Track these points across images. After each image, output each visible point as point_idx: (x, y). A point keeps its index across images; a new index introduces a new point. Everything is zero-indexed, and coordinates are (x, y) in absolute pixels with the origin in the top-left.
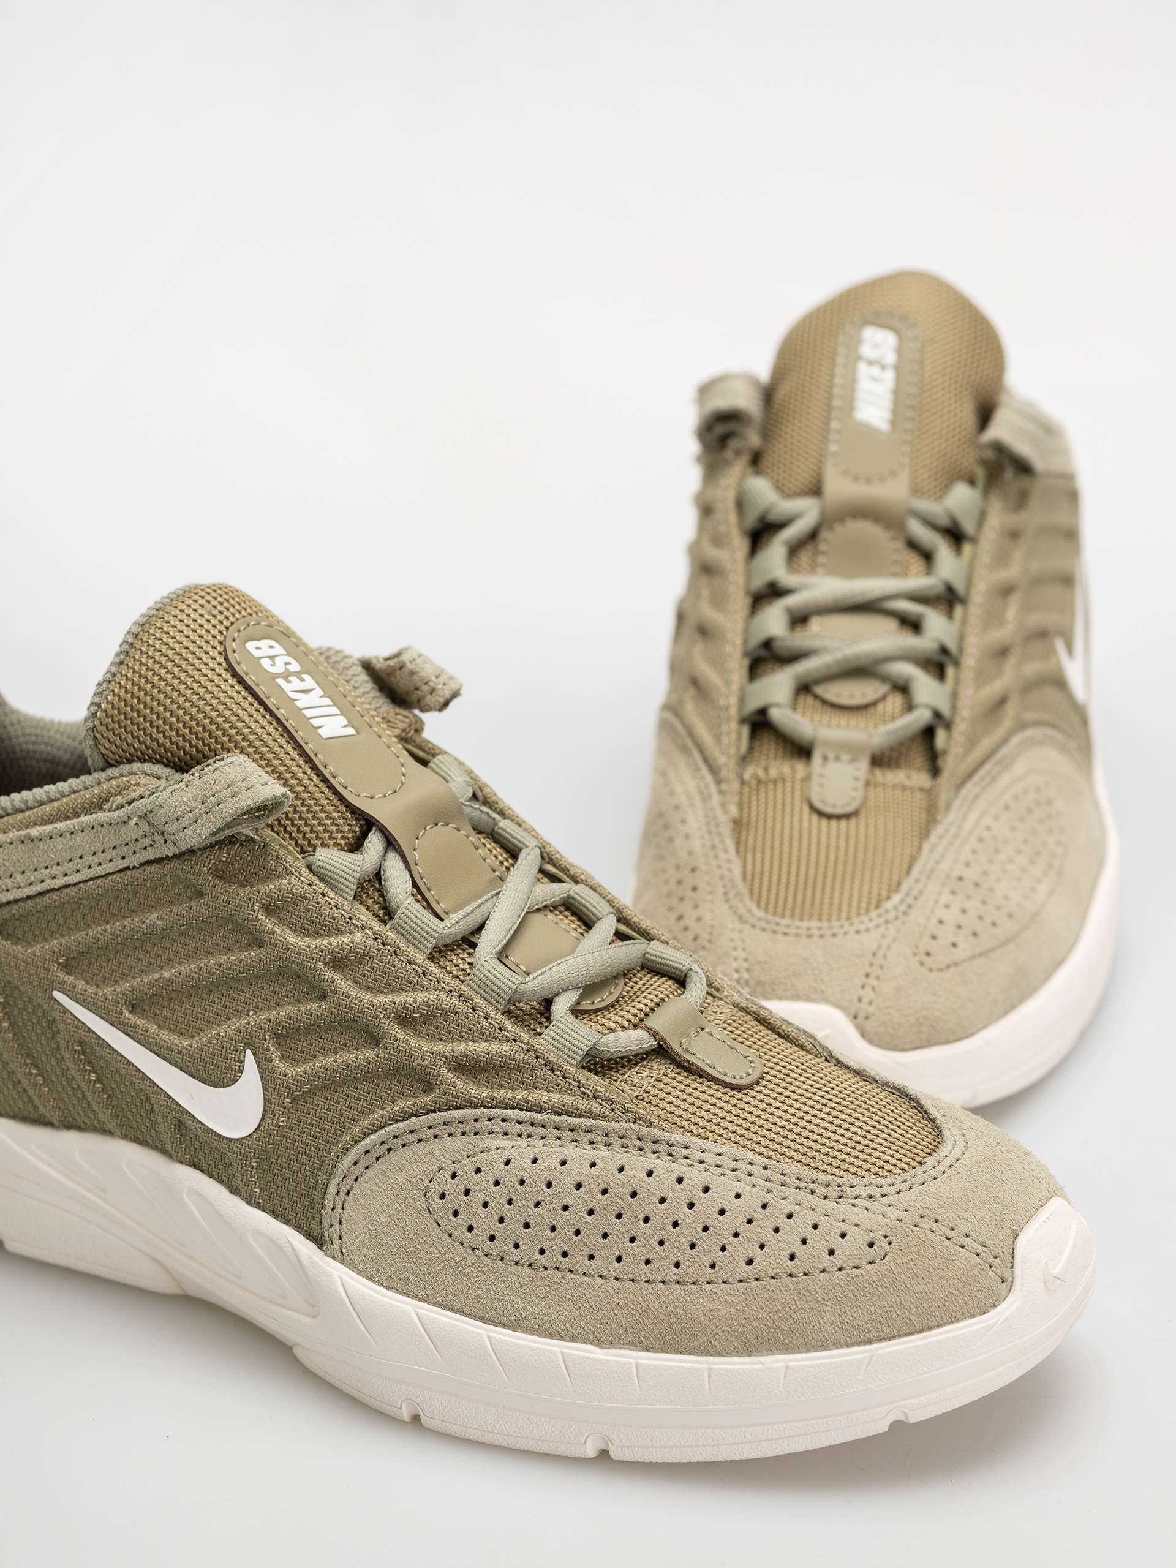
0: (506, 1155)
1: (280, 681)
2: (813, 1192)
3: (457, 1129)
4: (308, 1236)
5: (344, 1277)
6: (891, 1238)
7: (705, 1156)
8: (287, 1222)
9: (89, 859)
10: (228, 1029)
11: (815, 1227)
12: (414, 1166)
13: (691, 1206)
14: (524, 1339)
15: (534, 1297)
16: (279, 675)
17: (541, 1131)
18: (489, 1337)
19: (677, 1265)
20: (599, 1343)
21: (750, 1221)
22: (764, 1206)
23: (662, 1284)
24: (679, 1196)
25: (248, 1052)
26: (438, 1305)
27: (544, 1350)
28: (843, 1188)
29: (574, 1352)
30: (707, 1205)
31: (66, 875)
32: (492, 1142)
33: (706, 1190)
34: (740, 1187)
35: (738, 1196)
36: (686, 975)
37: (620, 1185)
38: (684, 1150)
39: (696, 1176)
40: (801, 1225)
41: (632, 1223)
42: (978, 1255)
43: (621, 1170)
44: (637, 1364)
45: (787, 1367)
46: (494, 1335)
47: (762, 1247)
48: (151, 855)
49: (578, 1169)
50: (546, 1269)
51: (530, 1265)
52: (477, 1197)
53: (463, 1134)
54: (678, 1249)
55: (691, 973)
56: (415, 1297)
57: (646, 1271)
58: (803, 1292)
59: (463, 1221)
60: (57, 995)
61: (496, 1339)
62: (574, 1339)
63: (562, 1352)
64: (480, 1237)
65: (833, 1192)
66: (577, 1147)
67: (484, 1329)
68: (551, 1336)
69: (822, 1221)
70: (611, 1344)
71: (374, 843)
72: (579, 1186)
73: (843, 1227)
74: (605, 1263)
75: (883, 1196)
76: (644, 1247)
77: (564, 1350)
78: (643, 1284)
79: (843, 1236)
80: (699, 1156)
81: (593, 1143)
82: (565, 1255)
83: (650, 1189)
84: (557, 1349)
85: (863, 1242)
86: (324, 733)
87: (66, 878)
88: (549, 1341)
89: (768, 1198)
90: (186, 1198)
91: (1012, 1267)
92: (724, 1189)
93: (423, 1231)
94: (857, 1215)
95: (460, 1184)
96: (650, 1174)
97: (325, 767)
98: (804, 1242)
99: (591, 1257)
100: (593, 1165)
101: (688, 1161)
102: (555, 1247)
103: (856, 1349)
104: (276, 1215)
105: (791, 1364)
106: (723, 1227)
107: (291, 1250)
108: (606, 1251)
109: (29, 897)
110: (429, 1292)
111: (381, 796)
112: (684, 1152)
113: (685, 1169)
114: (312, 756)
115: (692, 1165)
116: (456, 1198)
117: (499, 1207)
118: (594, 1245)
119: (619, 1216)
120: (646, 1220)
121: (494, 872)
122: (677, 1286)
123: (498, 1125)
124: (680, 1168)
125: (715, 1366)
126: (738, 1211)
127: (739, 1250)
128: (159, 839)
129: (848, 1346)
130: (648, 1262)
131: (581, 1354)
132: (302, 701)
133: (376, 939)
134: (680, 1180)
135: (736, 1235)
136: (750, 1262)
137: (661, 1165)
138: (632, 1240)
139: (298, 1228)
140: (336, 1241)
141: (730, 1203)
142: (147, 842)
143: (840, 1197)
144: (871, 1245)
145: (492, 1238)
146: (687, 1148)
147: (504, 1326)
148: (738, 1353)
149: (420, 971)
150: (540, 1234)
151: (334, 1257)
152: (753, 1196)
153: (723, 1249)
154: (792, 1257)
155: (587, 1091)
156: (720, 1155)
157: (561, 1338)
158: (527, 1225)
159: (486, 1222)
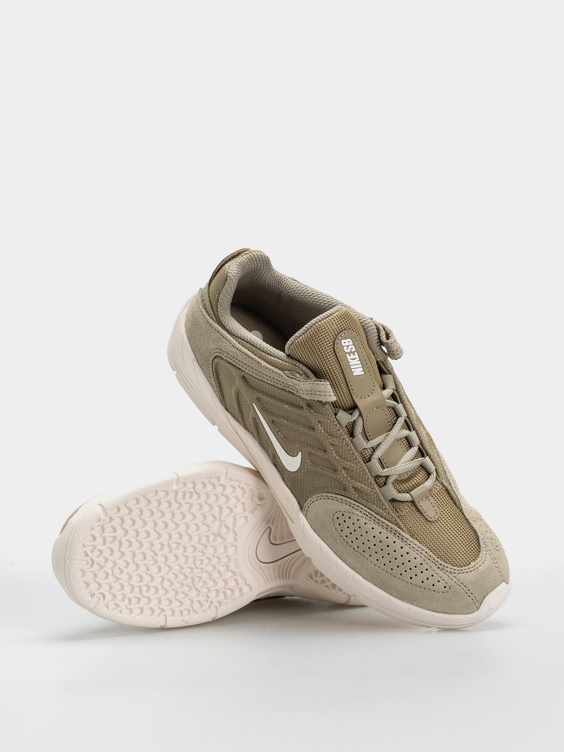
0: (358, 518)
1: (347, 355)
2: (436, 565)
4: (299, 503)
5: (304, 521)
6: (451, 587)
7: (411, 544)
8: (295, 496)
11: (432, 576)
12: (333, 506)
13: (402, 556)
14: (345, 566)
15: (351, 557)
16: (347, 353)
17: (370, 516)
18: (336, 560)
19: (392, 569)
20: (364, 578)
21: (416, 567)
22: (421, 564)
23: (386, 572)
24: (400, 552)
25: (300, 452)
26: (326, 543)
27: (349, 572)
28: (444, 567)
29: (357, 577)
30: (406, 557)
32: (356, 512)
33: (408, 553)
34: (417, 556)
35: (415, 558)
36: (431, 473)
37: (386, 541)
39: (406, 549)
40: (427, 574)
41: (384, 553)
42: (472, 600)
43: (387, 538)
44: (371, 588)
45: (410, 608)
46: (338, 560)
47: (416, 575)
49: (376, 532)
50: (357, 552)
51: (354, 548)
52: (347, 524)
53: (349, 506)
54: (393, 565)
55: (432, 474)
56: (321, 538)
57: (383, 567)
58: (422, 592)
59: (341, 527)
60: (253, 404)
61: (337, 562)
62: (358, 573)
63: (353, 575)
64: (344, 535)
65: (441, 567)
66: (378, 525)
67: (335, 557)
69: (435, 575)
70: (367, 579)
71: (356, 414)
72: (374, 537)
73: (440, 579)
74: (373, 559)
75: (454, 573)
76: (385, 560)
77: (354, 575)
78: (381, 570)
79: (439, 581)
80: (409, 543)
81: (383, 527)
82: (364, 551)
83: (393, 546)
84: (352, 573)
85: (443, 585)
86: (354, 374)
88: (351, 570)
89: (423, 562)
91: (480, 605)
92: (413, 555)
93: (329, 523)
94: (445, 577)
95: (343, 518)
96: (394, 542)
97: (351, 386)
98: (428, 579)
99: (370, 556)
100: (380, 533)
101: (406, 543)
102: (362, 547)
103: (430, 612)
104: (292, 493)
105: (411, 608)
106: (408, 565)
108: (375, 556)
111: (363, 398)
112: (406, 540)
113: (404, 545)
114: (348, 382)
115: (406, 545)
116: (341, 521)
117: (351, 530)
118: (372, 553)
119: (382, 550)
120: (389, 554)
121: (389, 423)
122: (390, 575)
124: (403, 544)
125: (391, 599)
126: (414, 562)
127: (410, 573)
129: (428, 610)
130: (385, 565)
131: (358, 578)
132: (352, 362)
134: (402, 548)
135: (410, 569)
136: (411, 578)
137: (398, 541)
138: (383, 557)
139: (297, 500)
140: (306, 511)
141: (412, 560)
143: (443, 569)
144: (445, 587)
145: (346, 536)
147: (341, 559)
148: (399, 599)
149: (355, 458)
150: (359, 543)
151: (303, 514)
152: (419, 560)
153: (406, 571)
154: (423, 582)
155: (387, 511)
156: (415, 544)
157: (355, 571)
158: (357, 539)
159: (347, 532)
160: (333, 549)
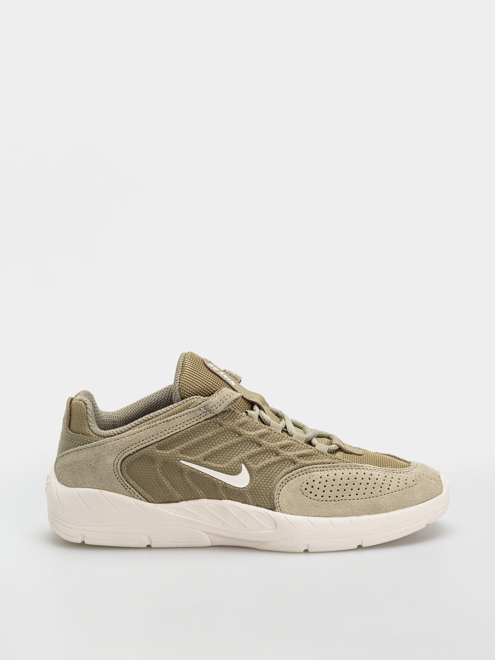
0: (320, 476)
3: (305, 472)
4: (269, 508)
5: (284, 516)
6: (417, 479)
8: (261, 507)
9: (186, 423)
10: (236, 459)
12: (296, 483)
13: (370, 479)
14: (339, 519)
15: (338, 508)
17: (326, 469)
18: (329, 520)
19: (372, 493)
20: (358, 516)
21: (384, 480)
22: (386, 477)
23: (369, 498)
24: (366, 477)
26: (312, 516)
27: (345, 520)
30: (373, 478)
31: (180, 428)
32: (315, 473)
33: (371, 475)
34: (378, 473)
35: (379, 475)
37: (351, 477)
38: (362, 467)
39: (368, 472)
40: (396, 479)
41: (357, 486)
42: (435, 481)
43: (350, 474)
45: (406, 511)
46: (331, 520)
47: (390, 485)
48: (207, 417)
49: (340, 475)
50: (339, 501)
51: (335, 501)
52: (316, 487)
53: (306, 473)
54: (370, 489)
56: (305, 515)
57: (364, 496)
58: (404, 493)
59: (314, 494)
60: (181, 461)
62: (351, 516)
63: (350, 520)
64: (319, 497)
66: (337, 470)
67: (327, 519)
68: (345, 516)
69: (400, 478)
71: (256, 408)
72: (342, 479)
73: (405, 478)
74: (354, 496)
76: (362, 490)
78: (365, 499)
79: (406, 480)
81: (340, 469)
82: (343, 496)
83: (358, 477)
84: (347, 519)
85: (411, 480)
87: (180, 429)
89: (385, 475)
90: (229, 508)
92: (375, 474)
93: (303, 499)
95: (310, 485)
96: (357, 473)
98: (399, 483)
99: (350, 495)
100: (343, 474)
101: (364, 469)
102: (340, 494)
103: (419, 505)
104: (258, 506)
106: (379, 482)
107: (265, 513)
108: (353, 493)
109: (169, 437)
110: (309, 514)
113: (364, 471)
116: (310, 489)
117: (322, 488)
118: (350, 492)
119: (354, 484)
120: (361, 484)
122: (373, 498)
123: (315, 469)
126: (380, 479)
127: (385, 487)
128: (208, 412)
129: (417, 505)
130: (364, 494)
132: (225, 377)
133: (269, 430)
134: (364, 474)
135: (383, 484)
136: (388, 489)
137: (359, 471)
138: (359, 489)
140: (278, 507)
141: (378, 477)
142: (205, 414)
144: (413, 481)
145: (322, 496)
146: (362, 466)
150: (335, 492)
151: (279, 512)
153: (381, 487)
154: (398, 486)
155: (333, 458)
158: (331, 491)
159: (320, 493)
160: (321, 515)
